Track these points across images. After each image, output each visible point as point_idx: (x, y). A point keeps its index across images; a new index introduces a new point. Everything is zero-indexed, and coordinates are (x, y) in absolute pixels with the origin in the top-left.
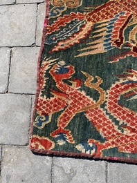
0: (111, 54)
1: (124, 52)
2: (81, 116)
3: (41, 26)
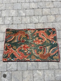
0: (18, 42)
1: (20, 42)
2: (12, 54)
3: (5, 37)
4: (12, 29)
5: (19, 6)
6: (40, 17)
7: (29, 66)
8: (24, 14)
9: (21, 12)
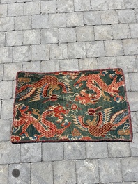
1: (48, 99)
3: (15, 90)
4: (30, 73)
5: (43, 22)
6: (88, 45)
7: (67, 152)
8: (54, 40)
9: (48, 34)
